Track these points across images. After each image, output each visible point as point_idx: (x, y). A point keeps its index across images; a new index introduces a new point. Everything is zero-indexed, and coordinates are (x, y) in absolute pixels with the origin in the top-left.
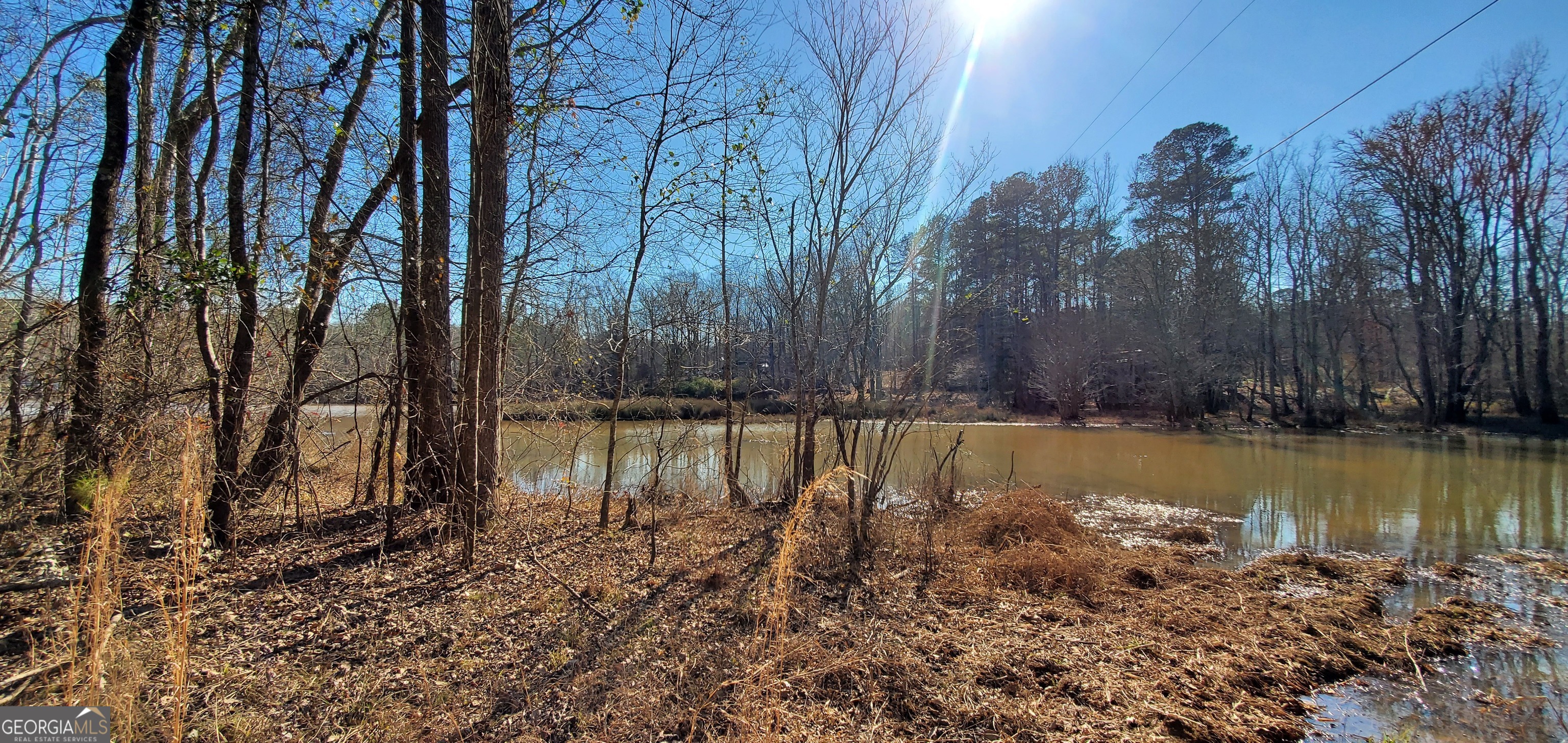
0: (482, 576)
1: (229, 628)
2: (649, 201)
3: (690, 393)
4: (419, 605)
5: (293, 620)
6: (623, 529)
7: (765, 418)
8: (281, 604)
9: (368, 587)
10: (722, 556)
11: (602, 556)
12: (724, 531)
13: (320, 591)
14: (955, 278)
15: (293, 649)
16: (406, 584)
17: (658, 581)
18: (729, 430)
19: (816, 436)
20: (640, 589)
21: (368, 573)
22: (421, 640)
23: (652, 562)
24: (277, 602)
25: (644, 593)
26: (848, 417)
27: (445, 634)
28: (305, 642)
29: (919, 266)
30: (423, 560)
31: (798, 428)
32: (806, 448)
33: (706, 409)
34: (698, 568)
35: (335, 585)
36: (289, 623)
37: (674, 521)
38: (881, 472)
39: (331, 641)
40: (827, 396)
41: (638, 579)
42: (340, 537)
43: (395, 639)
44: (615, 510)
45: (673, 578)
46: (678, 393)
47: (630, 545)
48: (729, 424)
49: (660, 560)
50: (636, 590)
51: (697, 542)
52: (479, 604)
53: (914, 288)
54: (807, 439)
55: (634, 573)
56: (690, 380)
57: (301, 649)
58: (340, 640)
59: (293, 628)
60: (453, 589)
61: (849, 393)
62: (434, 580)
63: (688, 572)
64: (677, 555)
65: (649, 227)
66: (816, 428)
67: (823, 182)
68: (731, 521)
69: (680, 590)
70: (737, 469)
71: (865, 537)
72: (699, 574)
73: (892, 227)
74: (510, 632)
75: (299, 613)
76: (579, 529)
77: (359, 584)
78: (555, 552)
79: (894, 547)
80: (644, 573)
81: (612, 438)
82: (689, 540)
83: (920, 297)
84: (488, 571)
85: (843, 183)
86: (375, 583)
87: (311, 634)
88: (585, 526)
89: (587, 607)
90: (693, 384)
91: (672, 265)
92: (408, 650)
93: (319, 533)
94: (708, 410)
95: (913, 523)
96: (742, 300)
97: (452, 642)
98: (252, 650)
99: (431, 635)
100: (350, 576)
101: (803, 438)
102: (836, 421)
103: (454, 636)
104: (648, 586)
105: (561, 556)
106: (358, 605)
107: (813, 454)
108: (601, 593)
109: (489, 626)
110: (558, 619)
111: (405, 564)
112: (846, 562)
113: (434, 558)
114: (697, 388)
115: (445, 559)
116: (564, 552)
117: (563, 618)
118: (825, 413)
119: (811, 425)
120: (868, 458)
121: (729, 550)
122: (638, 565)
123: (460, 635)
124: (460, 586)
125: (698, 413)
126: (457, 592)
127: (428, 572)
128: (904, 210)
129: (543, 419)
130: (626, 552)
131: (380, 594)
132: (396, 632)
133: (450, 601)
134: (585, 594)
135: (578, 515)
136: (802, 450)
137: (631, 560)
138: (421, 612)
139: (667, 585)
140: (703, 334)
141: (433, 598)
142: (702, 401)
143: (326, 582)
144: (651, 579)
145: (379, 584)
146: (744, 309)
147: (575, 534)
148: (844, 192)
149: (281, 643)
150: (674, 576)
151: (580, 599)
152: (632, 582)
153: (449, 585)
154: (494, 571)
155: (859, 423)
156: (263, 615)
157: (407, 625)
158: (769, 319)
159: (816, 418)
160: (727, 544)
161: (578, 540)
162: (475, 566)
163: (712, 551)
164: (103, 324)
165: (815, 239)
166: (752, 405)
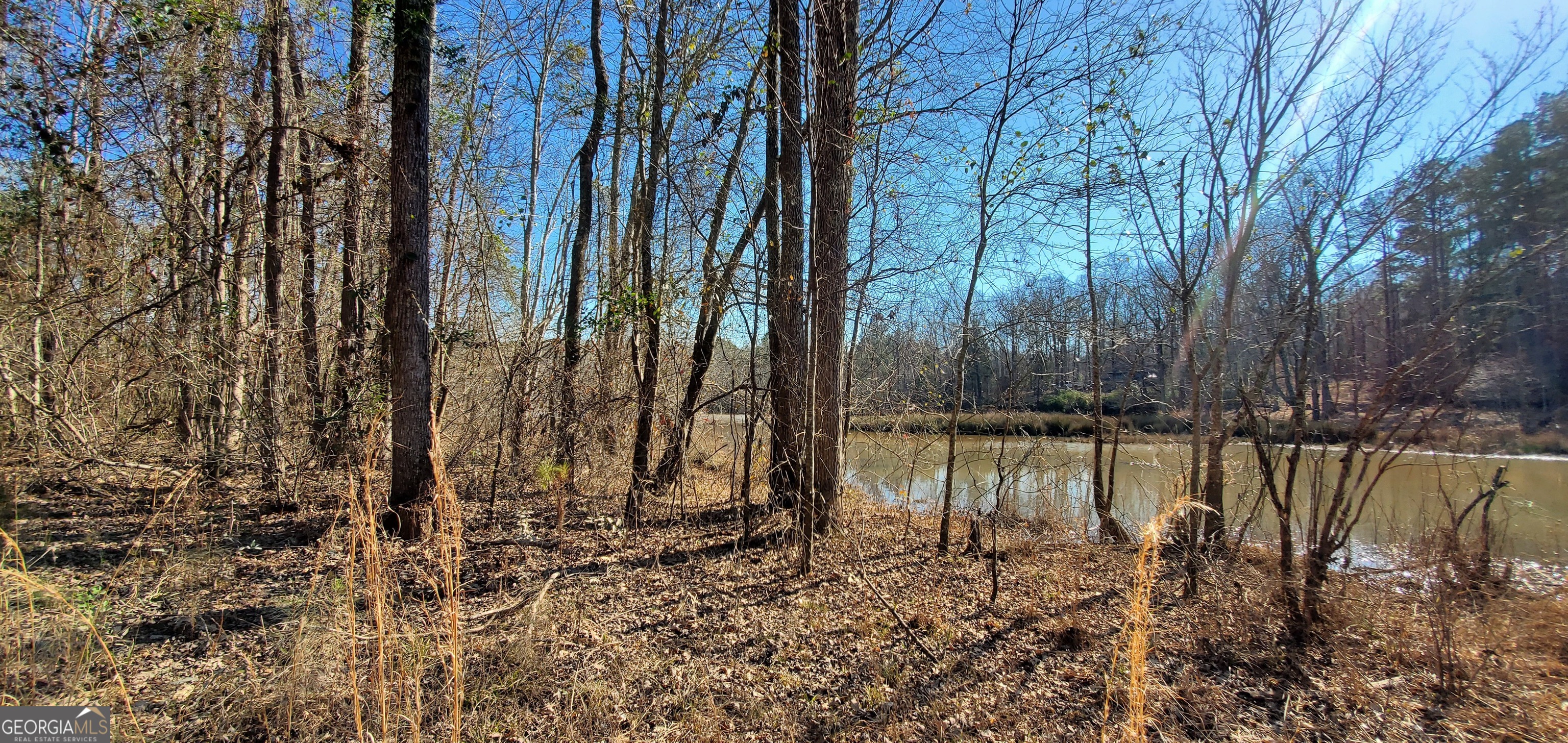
0: (817, 585)
1: (618, 597)
2: (991, 189)
3: (1057, 407)
4: (759, 604)
5: (662, 600)
6: (964, 554)
7: (1149, 437)
8: (657, 584)
9: (721, 580)
10: (1085, 605)
11: (940, 581)
12: (1090, 572)
13: (687, 577)
14: (1466, 245)
15: (654, 627)
16: (751, 581)
17: (999, 624)
18: (1098, 451)
19: (1225, 463)
20: (978, 630)
21: (725, 565)
22: (750, 643)
23: (993, 598)
24: (654, 581)
25: (981, 635)
26: (1276, 439)
27: (772, 641)
28: (664, 623)
29: (1395, 235)
30: (770, 560)
31: (1196, 452)
32: (1210, 477)
33: (1074, 425)
34: (1051, 616)
35: (698, 573)
36: (658, 602)
37: (1026, 552)
38: (1341, 522)
39: (682, 627)
40: (1242, 410)
41: (977, 617)
42: (714, 528)
43: (731, 635)
44: (957, 531)
45: (1020, 623)
46: (1042, 407)
47: (971, 572)
48: (1099, 444)
49: (1004, 597)
50: (971, 630)
51: (1052, 582)
52: (808, 615)
53: (1386, 265)
54: (1211, 467)
55: (973, 609)
56: (1057, 393)
57: (660, 628)
58: (689, 627)
59: (660, 607)
60: (789, 594)
61: (1277, 409)
62: (775, 581)
63: (1036, 619)
64: (1027, 593)
65: (990, 217)
66: (1225, 452)
67: (1230, 124)
68: (1101, 561)
69: (1026, 641)
70: (1110, 497)
71: (1313, 613)
72: (1052, 624)
73: (1350, 173)
74: (831, 653)
75: (666, 594)
76: (918, 548)
77: (714, 575)
78: (889, 570)
79: (1370, 635)
80: (983, 610)
81: (951, 452)
82: (1043, 578)
83: (1399, 278)
84: (822, 580)
85: (1263, 125)
86: (728, 576)
87: (669, 616)
88: (924, 546)
89: (914, 640)
90: (1060, 397)
91: (1018, 257)
92: (739, 649)
93: (697, 524)
94: (1079, 426)
95: (1405, 601)
96: (1121, 302)
97: (776, 650)
98: (628, 622)
99: (761, 638)
100: (710, 566)
101: (1204, 464)
102: (1257, 444)
103: (780, 645)
104: (987, 627)
105: (896, 575)
106: (710, 595)
107: (1220, 486)
108: (930, 629)
109: (813, 641)
110: (882, 647)
111: (755, 562)
112: (1278, 644)
113: (779, 559)
114: (1066, 401)
115: (788, 562)
116: (899, 571)
117: (887, 647)
118: (1239, 433)
119: (1216, 447)
120: (1317, 498)
121: (1096, 599)
122: (978, 599)
123: (786, 644)
124: (796, 591)
125: (1066, 429)
126: (793, 597)
127: (771, 572)
128: (1374, 144)
129: (889, 430)
130: (966, 581)
131: (729, 587)
132: (731, 629)
133: (785, 605)
134: (914, 624)
135: (918, 532)
136: (1203, 477)
137: (971, 591)
138: (758, 612)
139: (1010, 630)
140: (1072, 343)
141: (772, 599)
142: (1070, 416)
143: (692, 568)
144: (991, 619)
145: (731, 578)
146: (1122, 309)
147: (912, 552)
148: (1263, 135)
149: (648, 620)
150: (1020, 620)
151: (907, 629)
152: (968, 619)
153: (787, 588)
154: (828, 581)
155: (1298, 449)
156: (643, 591)
157: (743, 622)
158: (1157, 322)
159: (1224, 437)
160: (1094, 589)
161: (916, 560)
162: (812, 573)
163: (1072, 596)
164: (578, 351)
165: (1219, 202)
166: (1134, 422)
